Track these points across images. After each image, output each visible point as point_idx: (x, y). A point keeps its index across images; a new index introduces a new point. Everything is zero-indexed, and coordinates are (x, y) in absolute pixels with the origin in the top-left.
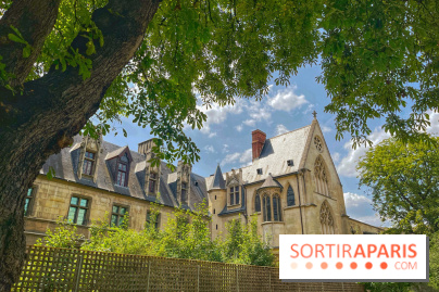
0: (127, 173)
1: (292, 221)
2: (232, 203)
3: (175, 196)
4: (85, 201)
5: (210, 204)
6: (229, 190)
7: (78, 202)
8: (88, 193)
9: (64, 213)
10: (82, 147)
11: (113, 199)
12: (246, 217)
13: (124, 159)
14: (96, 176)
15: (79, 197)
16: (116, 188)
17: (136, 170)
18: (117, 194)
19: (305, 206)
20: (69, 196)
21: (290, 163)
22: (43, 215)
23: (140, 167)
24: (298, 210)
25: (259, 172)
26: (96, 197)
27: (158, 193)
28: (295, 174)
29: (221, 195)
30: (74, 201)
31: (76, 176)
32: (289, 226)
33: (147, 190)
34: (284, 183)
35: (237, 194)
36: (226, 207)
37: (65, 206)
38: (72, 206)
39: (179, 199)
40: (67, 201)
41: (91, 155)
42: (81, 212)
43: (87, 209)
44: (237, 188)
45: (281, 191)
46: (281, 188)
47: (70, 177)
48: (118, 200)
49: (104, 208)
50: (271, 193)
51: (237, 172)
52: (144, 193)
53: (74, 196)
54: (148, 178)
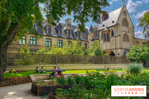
0: (61, 31)
1: (113, 41)
2: (95, 36)
3: (77, 36)
4: (50, 40)
5: (89, 37)
6: (94, 32)
7: (48, 40)
8: (50, 38)
9: (45, 44)
10: (46, 25)
11: (57, 39)
12: (99, 41)
13: (59, 27)
14: (52, 33)
15: (48, 39)
16: (58, 35)
17: (64, 29)
18: (58, 37)
19: (117, 36)
20: (45, 39)
21: (113, 22)
22: (40, 44)
23: (65, 28)
24: (115, 37)
25: (103, 26)
26: (53, 39)
27: (71, 36)
28: (114, 26)
29: (92, 34)
30: (47, 40)
31: (46, 33)
32: (111, 43)
33: (67, 35)
34: (110, 29)
35: (96, 33)
36: (93, 38)
37: (45, 41)
38: (47, 41)
39: (78, 37)
40: (45, 40)
41: (50, 27)
42: (49, 43)
43: (51, 42)
44: (96, 31)
45: (110, 32)
46: (109, 31)
47: (45, 34)
48: (59, 39)
49: (55, 41)
50: (106, 33)
51: (96, 26)
52: (67, 36)
53: (47, 39)
54: (67, 32)
